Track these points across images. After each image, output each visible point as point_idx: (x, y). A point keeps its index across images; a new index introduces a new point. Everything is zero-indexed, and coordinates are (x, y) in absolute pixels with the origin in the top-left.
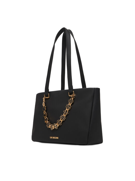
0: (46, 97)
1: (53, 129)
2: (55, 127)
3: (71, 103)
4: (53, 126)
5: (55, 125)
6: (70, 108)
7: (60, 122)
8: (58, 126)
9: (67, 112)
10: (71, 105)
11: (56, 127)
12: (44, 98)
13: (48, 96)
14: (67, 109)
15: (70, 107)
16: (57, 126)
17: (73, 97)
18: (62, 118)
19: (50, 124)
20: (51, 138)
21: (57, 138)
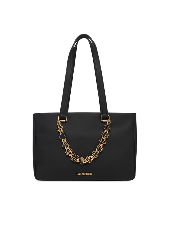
0: (61, 120)
1: (85, 163)
2: (88, 160)
3: (107, 130)
8: (93, 159)
13: (65, 120)
14: (104, 137)
18: (98, 149)
19: (79, 158)
20: (79, 174)
21: (91, 174)
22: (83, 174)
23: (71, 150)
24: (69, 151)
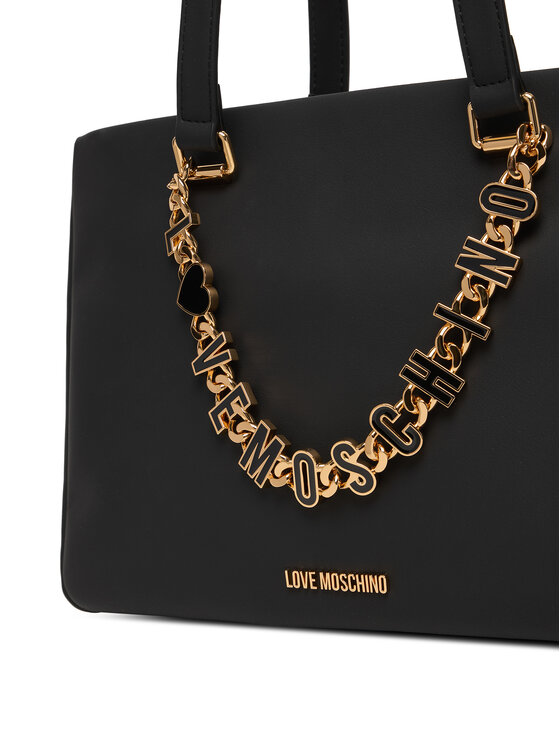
0: (194, 166)
1: (328, 494)
2: (344, 477)
3: (510, 223)
4: (324, 470)
5: (353, 460)
6: (503, 279)
7: (398, 427)
8: (381, 467)
9: (474, 313)
10: (517, 241)
11: (354, 477)
12: (177, 184)
13: (223, 160)
14: (474, 280)
15: (509, 261)
16: (373, 464)
17: (531, 162)
18: (427, 384)
19: (288, 453)
20: (300, 580)
21: (376, 584)
22: (328, 581)
23: (239, 392)
24: (227, 404)
